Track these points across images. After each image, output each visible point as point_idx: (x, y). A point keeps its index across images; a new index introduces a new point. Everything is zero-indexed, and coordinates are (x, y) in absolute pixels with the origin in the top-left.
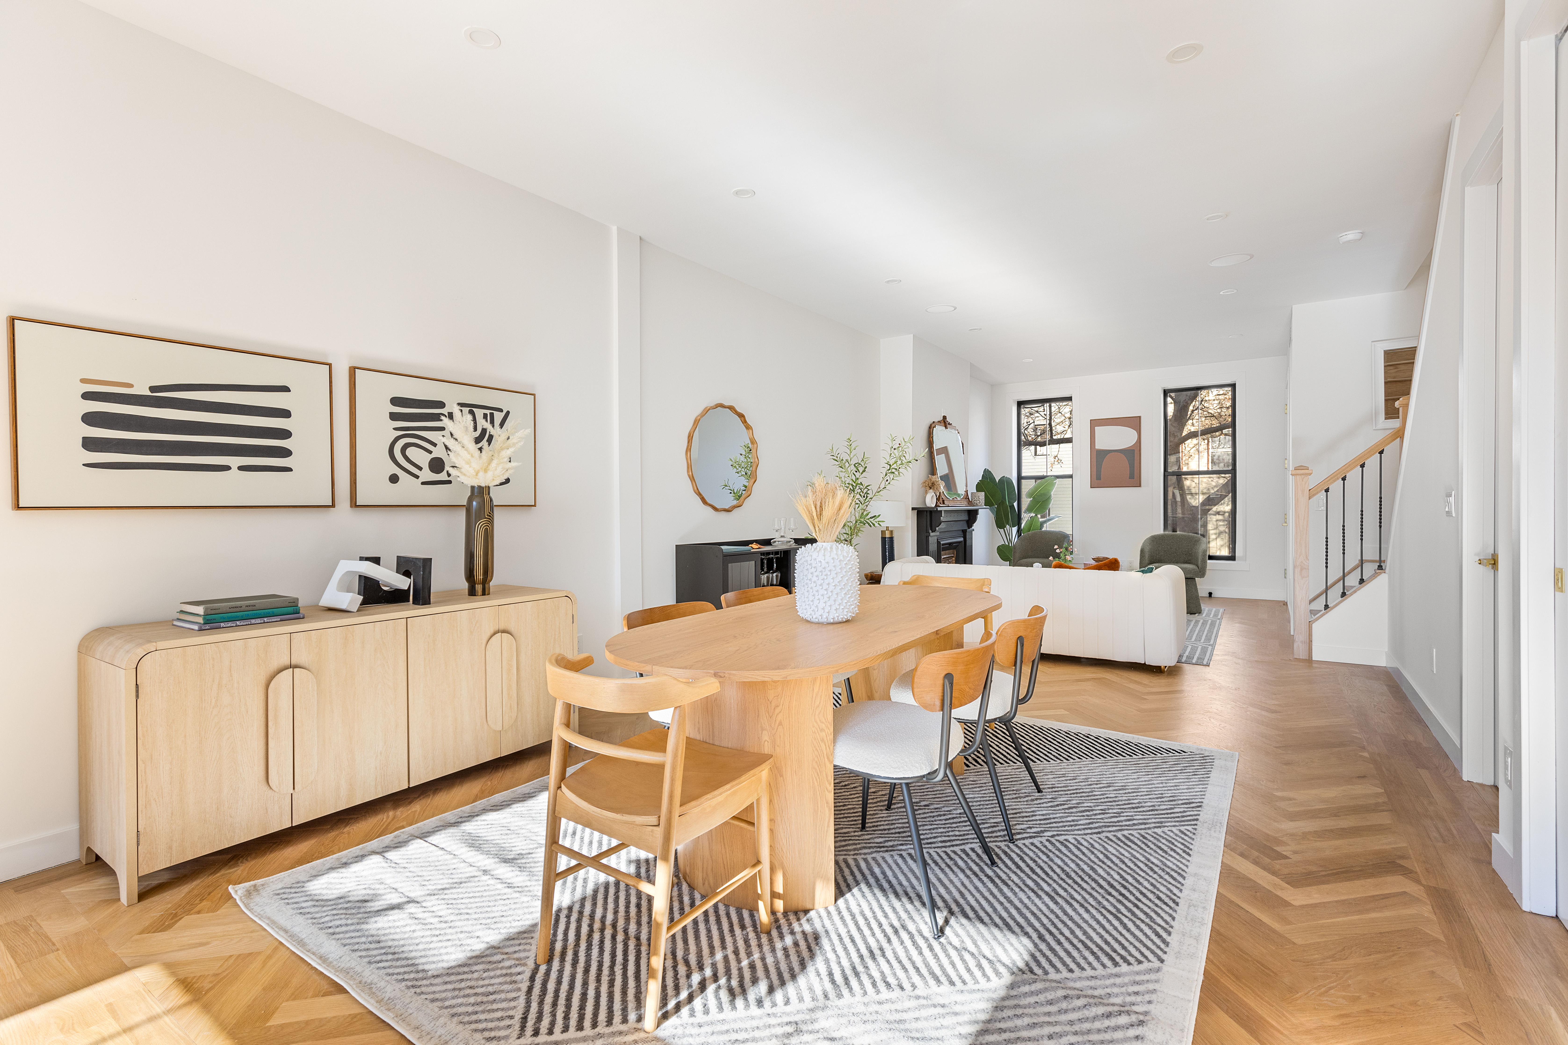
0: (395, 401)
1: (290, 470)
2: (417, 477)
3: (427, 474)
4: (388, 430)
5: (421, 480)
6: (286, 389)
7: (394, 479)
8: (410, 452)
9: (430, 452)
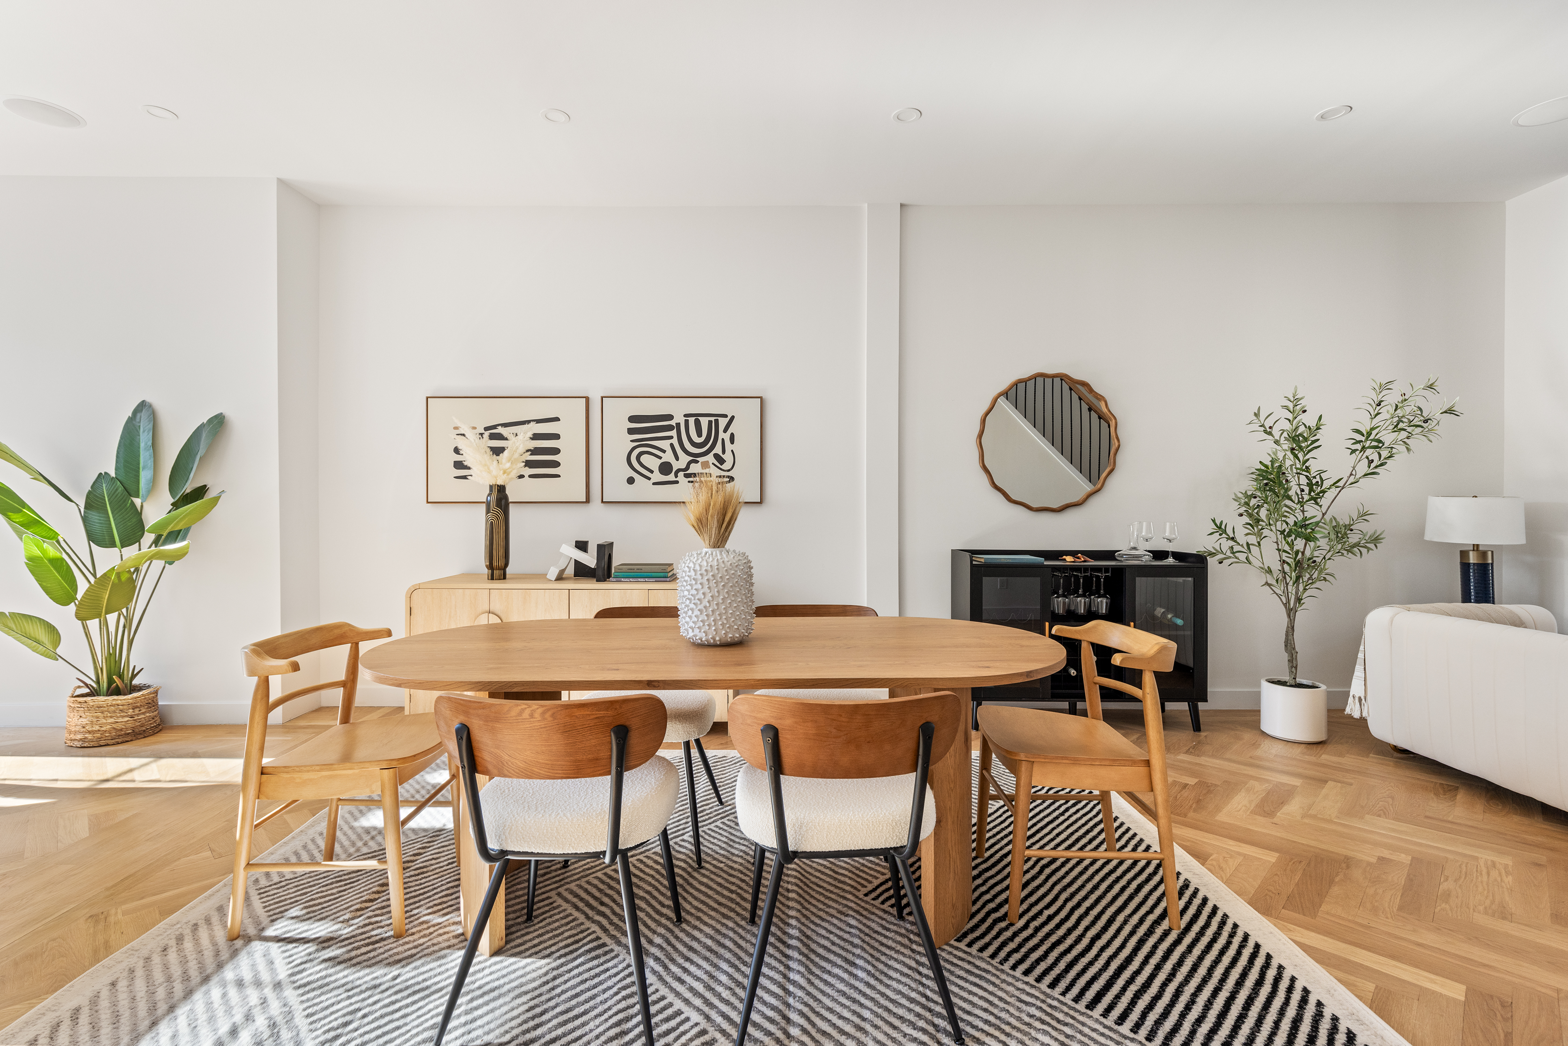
0: (632, 419)
1: (559, 476)
2: (649, 479)
3: (657, 476)
4: (626, 442)
5: (653, 481)
6: (557, 419)
7: (631, 481)
8: (645, 459)
9: (660, 458)
